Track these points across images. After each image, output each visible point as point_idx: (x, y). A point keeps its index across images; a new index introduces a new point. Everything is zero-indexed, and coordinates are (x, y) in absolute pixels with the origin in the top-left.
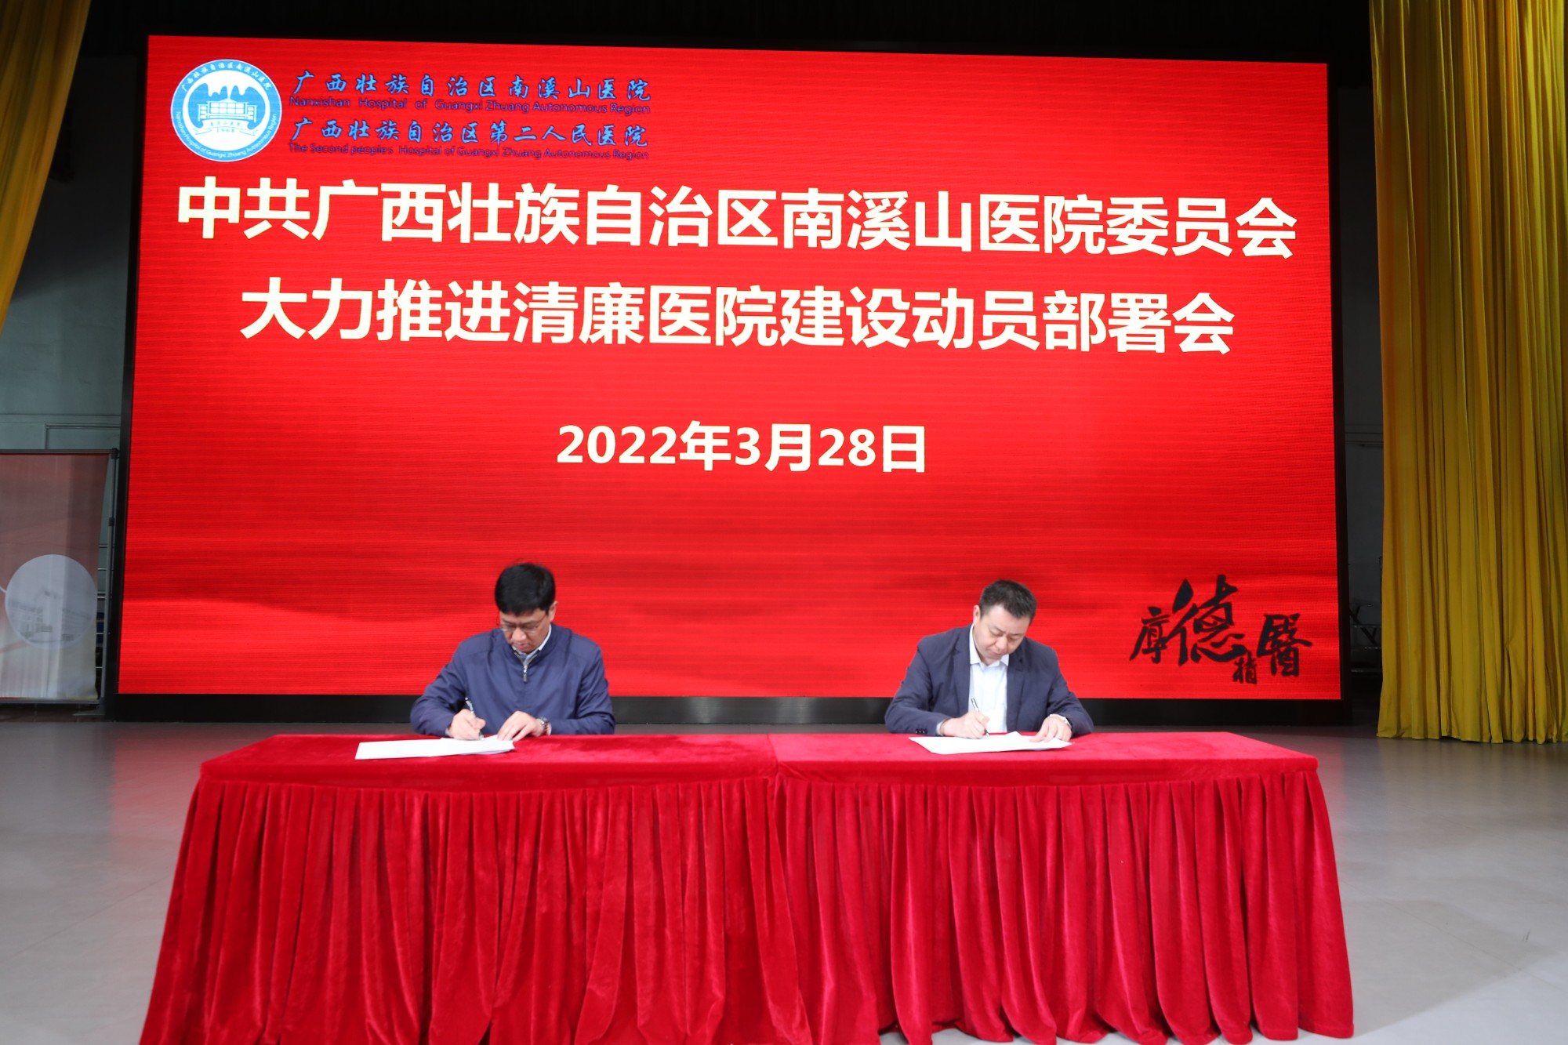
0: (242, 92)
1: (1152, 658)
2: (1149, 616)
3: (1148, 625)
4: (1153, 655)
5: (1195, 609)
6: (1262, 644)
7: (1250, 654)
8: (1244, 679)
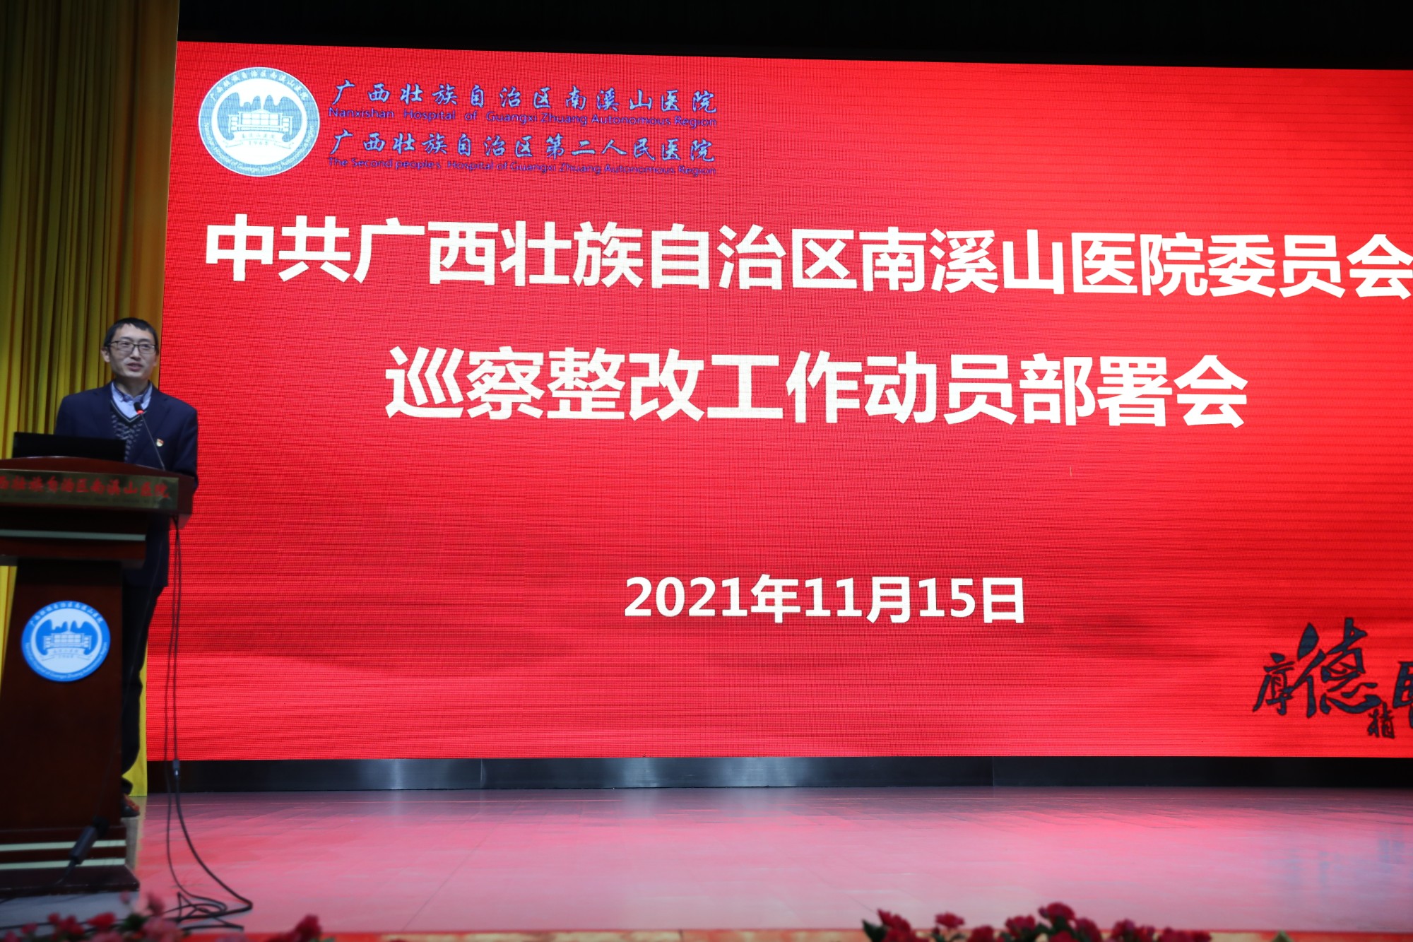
0: (276, 102)
1: (1278, 711)
2: (1272, 664)
3: (1271, 673)
4: (1278, 706)
5: (1321, 656)
6: (1397, 696)
7: (1385, 705)
8: (1380, 734)
